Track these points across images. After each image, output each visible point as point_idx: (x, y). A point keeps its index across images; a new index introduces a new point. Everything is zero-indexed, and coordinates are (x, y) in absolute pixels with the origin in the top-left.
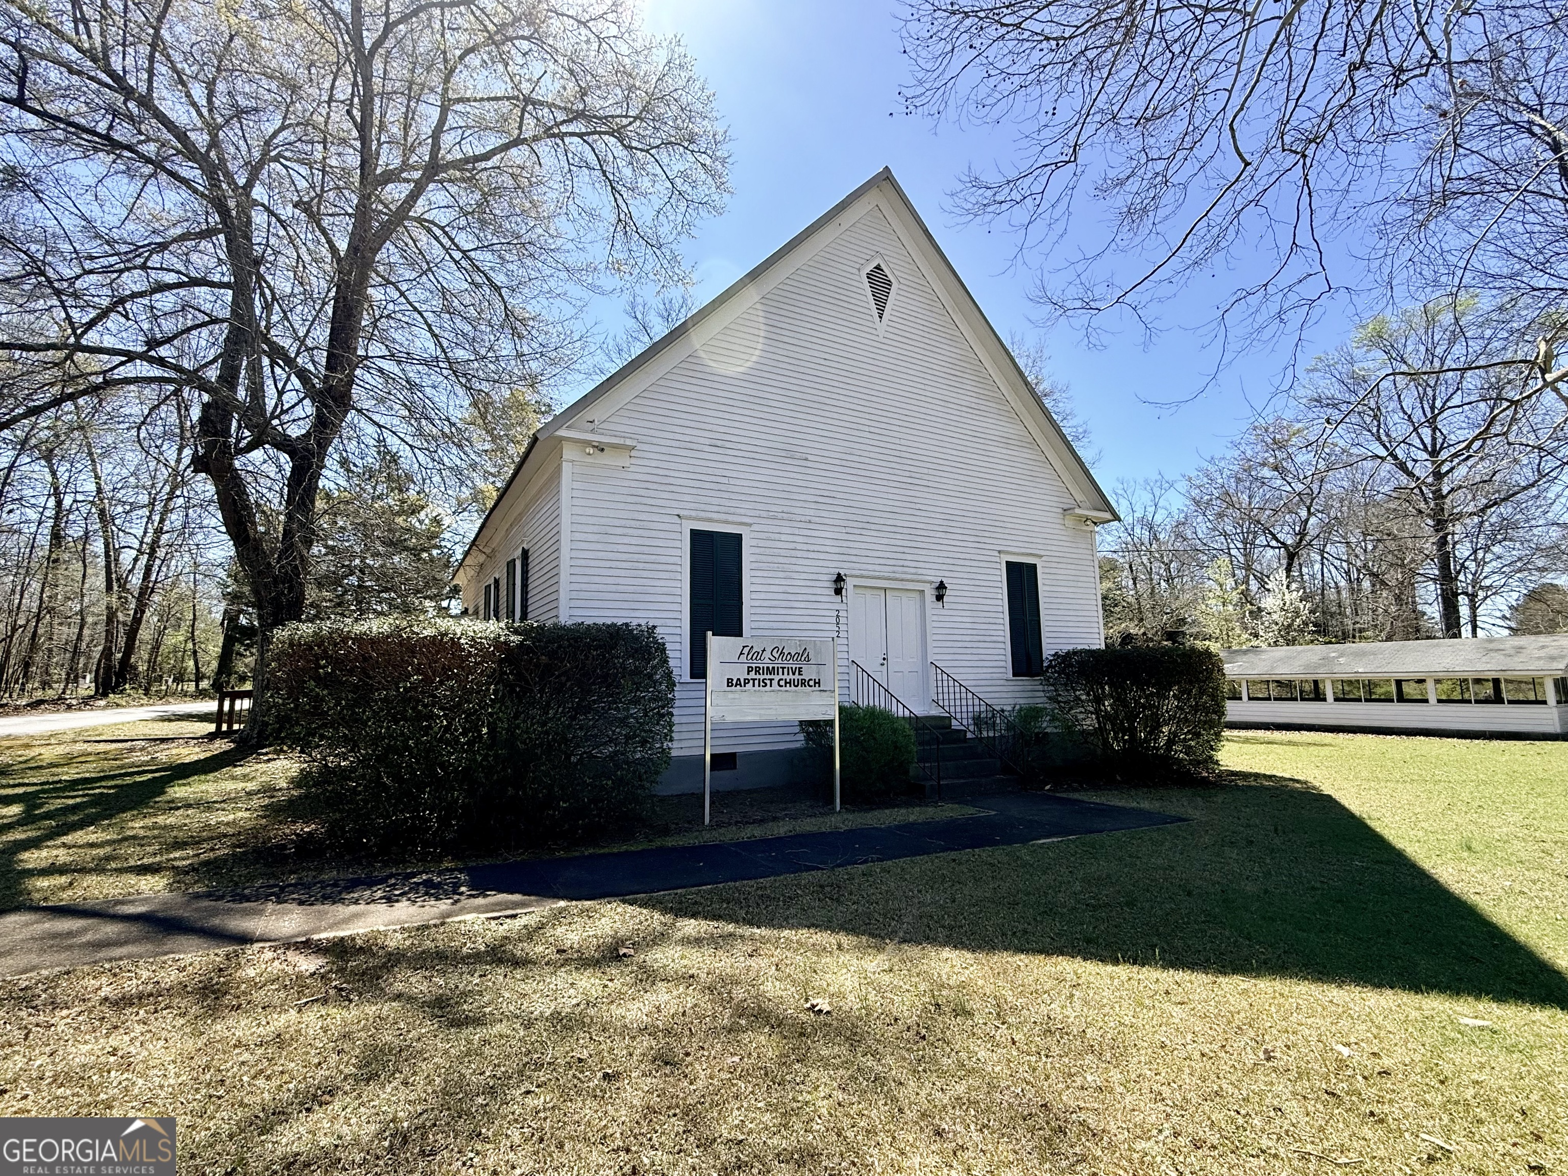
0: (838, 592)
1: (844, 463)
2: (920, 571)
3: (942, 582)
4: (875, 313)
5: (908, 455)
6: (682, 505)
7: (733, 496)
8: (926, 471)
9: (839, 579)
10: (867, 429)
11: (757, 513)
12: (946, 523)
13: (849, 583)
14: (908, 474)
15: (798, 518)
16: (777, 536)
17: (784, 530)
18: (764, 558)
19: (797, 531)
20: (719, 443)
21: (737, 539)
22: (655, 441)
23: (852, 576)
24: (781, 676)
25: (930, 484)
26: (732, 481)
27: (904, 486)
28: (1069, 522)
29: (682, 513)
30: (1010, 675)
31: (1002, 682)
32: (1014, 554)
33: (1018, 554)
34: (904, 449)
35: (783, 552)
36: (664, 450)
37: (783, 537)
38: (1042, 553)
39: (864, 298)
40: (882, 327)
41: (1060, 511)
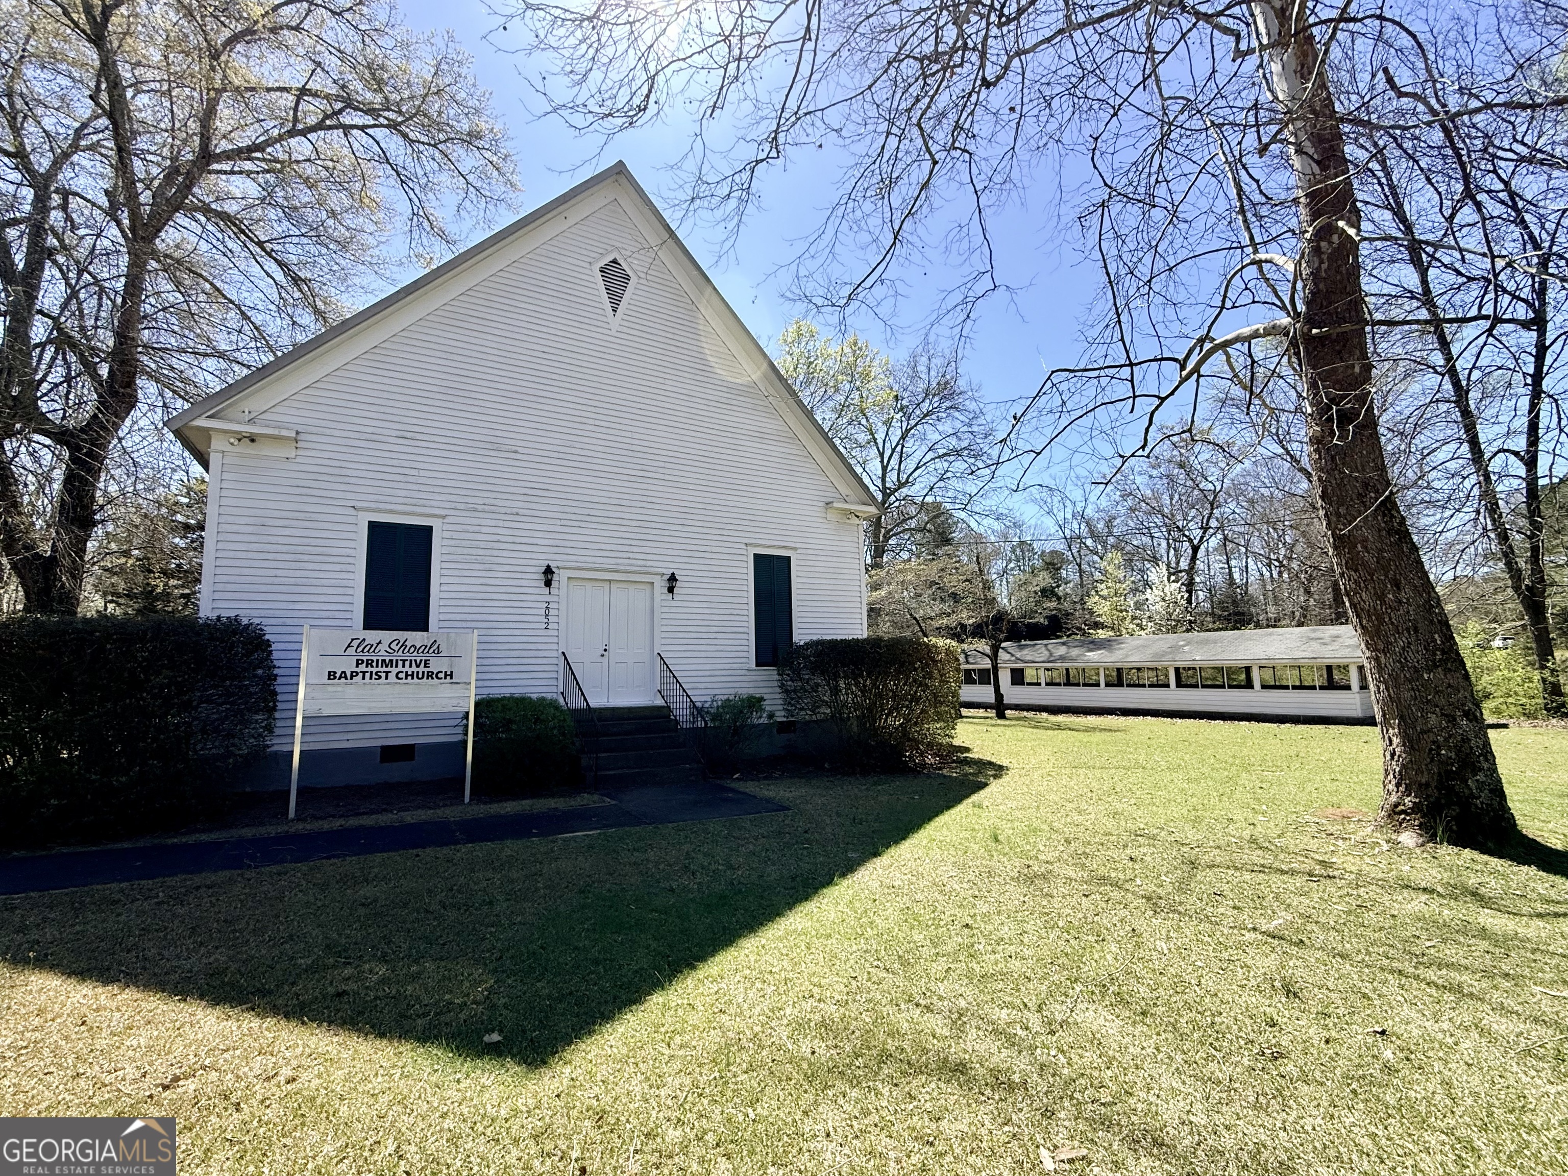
0: (548, 584)
1: (561, 456)
2: (649, 563)
3: (673, 574)
4: (608, 306)
5: (638, 448)
6: (359, 497)
7: (422, 488)
8: (662, 464)
9: (548, 571)
10: (591, 422)
11: (453, 505)
12: (683, 516)
13: (561, 577)
14: (639, 467)
15: (503, 510)
16: (477, 529)
17: (484, 522)
18: (459, 550)
19: (501, 524)
20: (409, 435)
21: (427, 532)
22: (328, 432)
23: (564, 568)
24: (400, 668)
25: (666, 477)
26: (422, 473)
27: (633, 479)
28: (832, 516)
29: (358, 504)
30: (754, 666)
31: (743, 672)
32: (764, 546)
33: (769, 547)
34: (637, 442)
35: (482, 545)
36: (340, 441)
37: (484, 530)
38: (798, 545)
39: (596, 293)
40: (616, 322)
41: (822, 504)
